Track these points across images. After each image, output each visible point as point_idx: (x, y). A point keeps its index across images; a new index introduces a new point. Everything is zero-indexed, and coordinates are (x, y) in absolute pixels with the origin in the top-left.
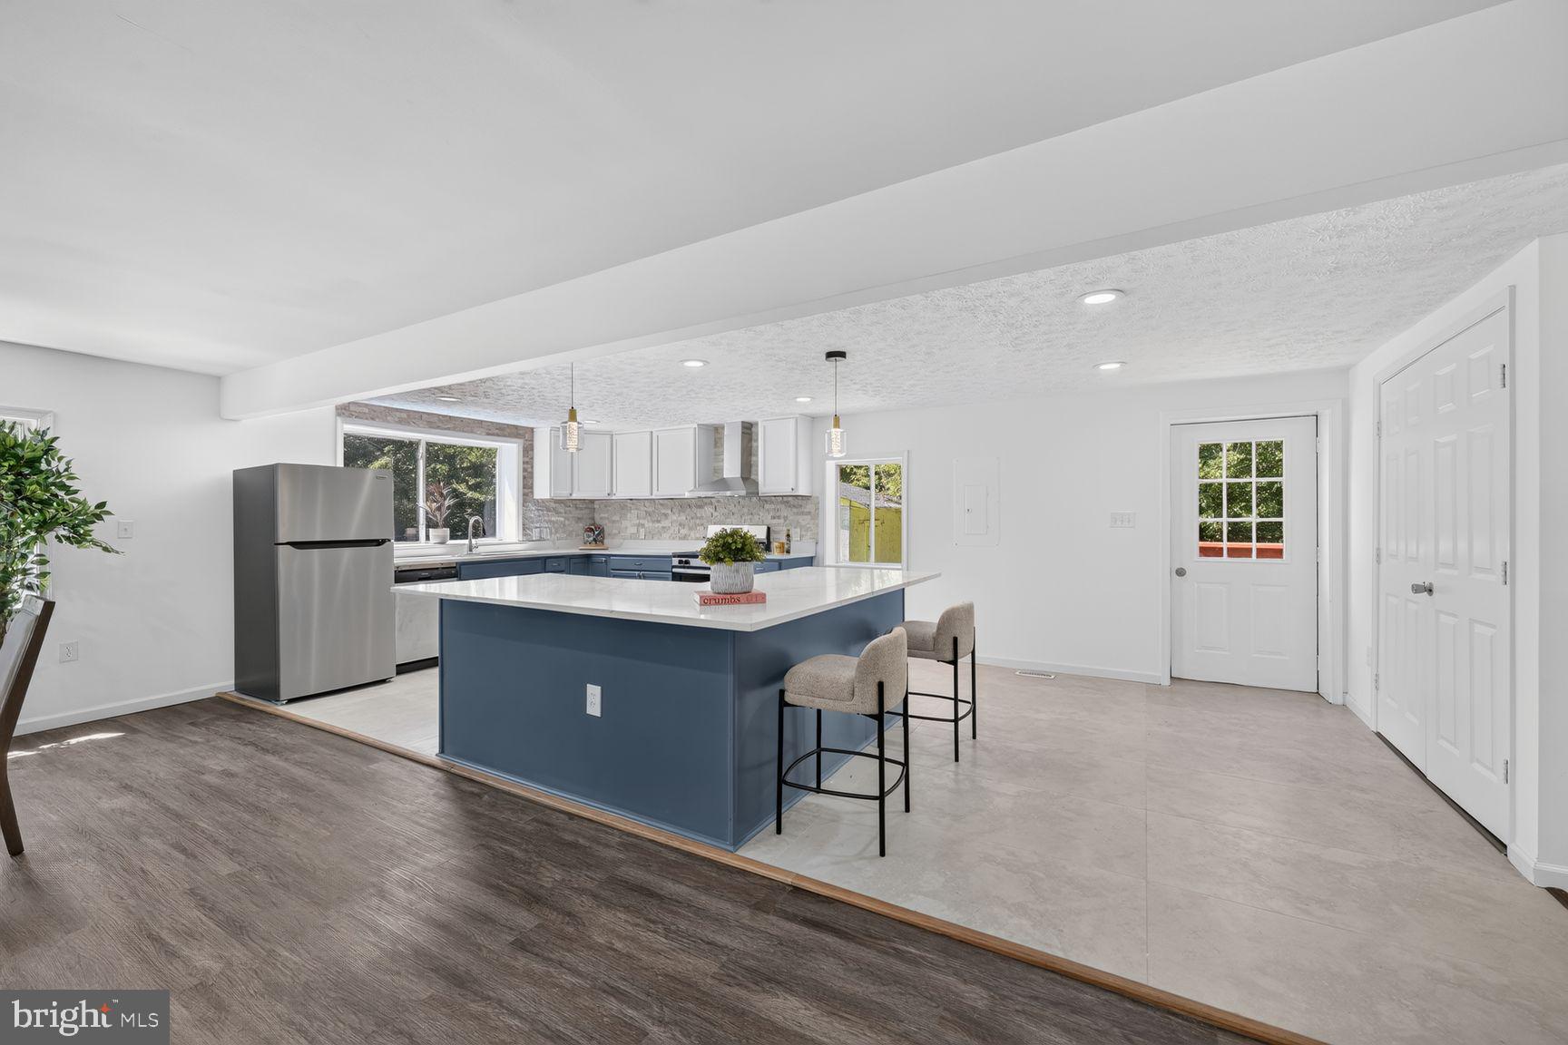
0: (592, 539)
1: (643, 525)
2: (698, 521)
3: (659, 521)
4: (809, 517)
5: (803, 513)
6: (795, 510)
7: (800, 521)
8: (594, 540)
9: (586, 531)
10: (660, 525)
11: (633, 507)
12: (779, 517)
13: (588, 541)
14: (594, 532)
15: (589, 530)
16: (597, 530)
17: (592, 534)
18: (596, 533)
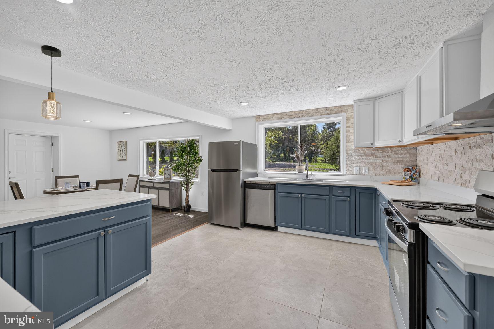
1: (438, 167)
2: (477, 165)
3: (447, 164)
8: (411, 177)
9: (405, 170)
10: (448, 168)
11: (433, 151)
13: (405, 178)
14: (411, 172)
15: (407, 170)
16: (414, 170)
17: (409, 173)
18: (413, 172)
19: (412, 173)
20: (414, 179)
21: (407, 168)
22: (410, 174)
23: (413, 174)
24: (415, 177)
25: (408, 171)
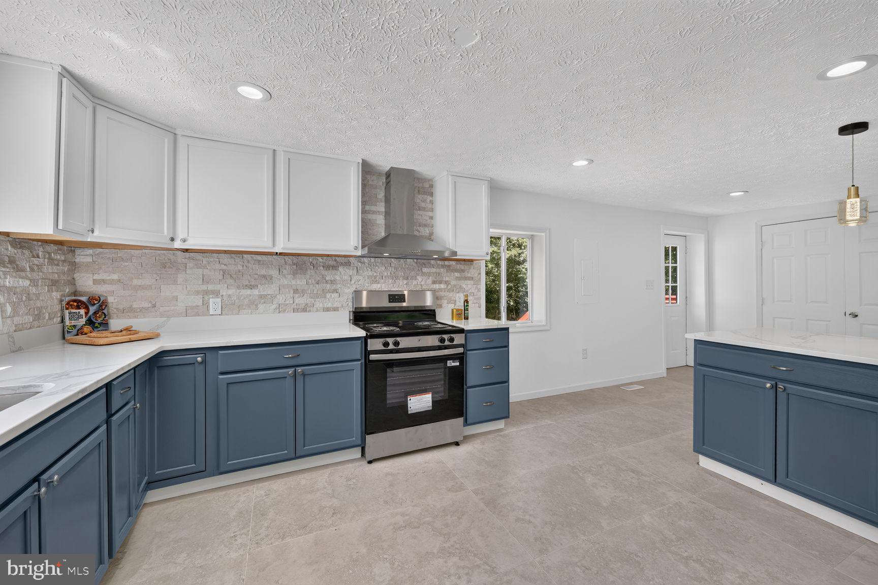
0: (83, 321)
1: (216, 293)
2: (328, 287)
3: (251, 287)
4: (472, 282)
5: (466, 278)
6: (457, 274)
7: (464, 286)
8: (90, 322)
9: (69, 305)
10: (256, 292)
11: (190, 264)
12: (440, 282)
13: (75, 326)
14: (87, 308)
15: (75, 304)
16: (94, 304)
17: (82, 312)
18: (92, 309)
19: (91, 313)
20: (99, 324)
21: (74, 301)
22: (86, 313)
23: (95, 313)
24: (100, 320)
25: (80, 309)
